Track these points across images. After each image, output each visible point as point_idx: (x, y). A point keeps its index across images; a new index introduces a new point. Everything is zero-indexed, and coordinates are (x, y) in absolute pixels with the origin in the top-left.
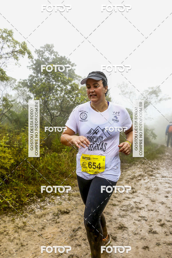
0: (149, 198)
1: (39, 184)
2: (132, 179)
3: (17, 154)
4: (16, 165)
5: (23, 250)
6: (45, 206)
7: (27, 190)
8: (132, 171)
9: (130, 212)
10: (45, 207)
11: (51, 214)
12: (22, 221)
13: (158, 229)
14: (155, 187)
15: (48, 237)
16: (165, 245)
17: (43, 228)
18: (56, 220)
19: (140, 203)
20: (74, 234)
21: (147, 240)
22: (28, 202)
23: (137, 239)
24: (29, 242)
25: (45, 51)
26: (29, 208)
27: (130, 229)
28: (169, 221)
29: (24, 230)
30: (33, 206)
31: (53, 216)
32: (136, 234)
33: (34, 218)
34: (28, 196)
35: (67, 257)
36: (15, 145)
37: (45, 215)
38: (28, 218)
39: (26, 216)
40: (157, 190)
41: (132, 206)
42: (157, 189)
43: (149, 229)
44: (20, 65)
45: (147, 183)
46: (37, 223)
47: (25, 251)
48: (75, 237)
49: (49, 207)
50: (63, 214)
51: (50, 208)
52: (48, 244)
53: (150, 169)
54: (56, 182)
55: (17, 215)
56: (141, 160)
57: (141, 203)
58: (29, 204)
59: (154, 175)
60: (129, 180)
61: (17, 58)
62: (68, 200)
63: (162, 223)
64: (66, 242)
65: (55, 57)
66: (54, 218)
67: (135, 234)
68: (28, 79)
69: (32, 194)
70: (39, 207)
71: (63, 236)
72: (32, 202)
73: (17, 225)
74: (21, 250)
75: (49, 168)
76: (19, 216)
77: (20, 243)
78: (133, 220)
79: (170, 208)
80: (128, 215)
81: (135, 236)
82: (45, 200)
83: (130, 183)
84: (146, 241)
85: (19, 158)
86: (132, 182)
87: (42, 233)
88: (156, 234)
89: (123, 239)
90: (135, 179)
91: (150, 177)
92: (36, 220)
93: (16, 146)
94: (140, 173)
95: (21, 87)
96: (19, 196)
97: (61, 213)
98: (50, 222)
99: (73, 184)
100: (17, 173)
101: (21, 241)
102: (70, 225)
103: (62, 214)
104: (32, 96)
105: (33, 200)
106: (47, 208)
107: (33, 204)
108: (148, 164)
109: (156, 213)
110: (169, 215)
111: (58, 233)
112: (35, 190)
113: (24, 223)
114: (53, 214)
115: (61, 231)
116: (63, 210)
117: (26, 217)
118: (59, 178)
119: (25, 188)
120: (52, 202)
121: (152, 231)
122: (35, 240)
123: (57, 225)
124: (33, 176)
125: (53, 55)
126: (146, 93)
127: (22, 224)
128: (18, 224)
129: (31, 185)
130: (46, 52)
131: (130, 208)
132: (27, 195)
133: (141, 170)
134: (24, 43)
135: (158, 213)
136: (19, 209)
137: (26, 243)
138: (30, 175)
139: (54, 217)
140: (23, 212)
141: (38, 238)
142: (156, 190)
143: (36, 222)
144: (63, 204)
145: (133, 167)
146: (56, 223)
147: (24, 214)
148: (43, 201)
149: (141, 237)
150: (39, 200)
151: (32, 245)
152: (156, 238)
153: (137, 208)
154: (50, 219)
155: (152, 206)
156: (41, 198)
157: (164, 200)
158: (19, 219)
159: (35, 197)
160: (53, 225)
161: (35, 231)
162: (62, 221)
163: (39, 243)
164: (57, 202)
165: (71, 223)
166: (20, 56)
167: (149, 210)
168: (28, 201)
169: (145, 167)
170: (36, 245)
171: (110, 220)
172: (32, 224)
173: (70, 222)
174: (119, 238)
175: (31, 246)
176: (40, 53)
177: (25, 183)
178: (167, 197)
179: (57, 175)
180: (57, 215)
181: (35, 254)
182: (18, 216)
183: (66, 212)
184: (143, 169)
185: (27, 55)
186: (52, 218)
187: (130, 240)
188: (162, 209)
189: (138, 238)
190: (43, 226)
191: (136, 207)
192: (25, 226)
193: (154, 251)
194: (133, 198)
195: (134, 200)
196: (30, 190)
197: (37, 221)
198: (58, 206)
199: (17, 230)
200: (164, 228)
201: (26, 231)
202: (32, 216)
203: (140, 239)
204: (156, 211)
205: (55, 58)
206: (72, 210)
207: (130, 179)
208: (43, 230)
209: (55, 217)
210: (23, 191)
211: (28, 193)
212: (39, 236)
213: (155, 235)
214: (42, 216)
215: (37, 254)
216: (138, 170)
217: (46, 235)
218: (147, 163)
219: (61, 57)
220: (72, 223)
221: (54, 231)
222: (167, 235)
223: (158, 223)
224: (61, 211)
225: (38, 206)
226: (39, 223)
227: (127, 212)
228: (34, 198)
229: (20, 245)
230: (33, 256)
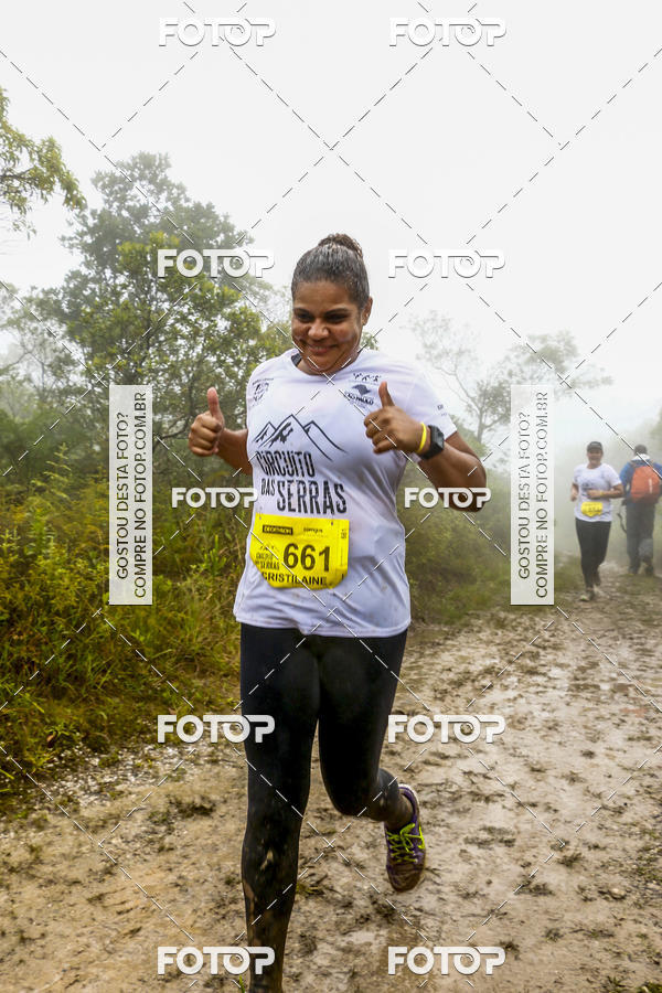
0: (522, 759)
1: (97, 699)
2: (459, 684)
3: (11, 578)
4: (8, 621)
5: (26, 957)
6: (118, 783)
7: (48, 721)
8: (460, 653)
9: (448, 810)
10: (118, 788)
11: (139, 817)
12: (26, 844)
13: (555, 877)
14: (545, 715)
15: (127, 906)
16: (580, 935)
17: (108, 872)
18: (162, 838)
19: (485, 777)
20: (230, 895)
21: (511, 920)
22: (49, 769)
23: (474, 915)
24: (52, 924)
25: (134, 180)
26: (55, 793)
27: (446, 877)
28: (596, 847)
29: (33, 877)
30: (69, 784)
31: (149, 822)
32: (468, 894)
33: (75, 832)
34: (51, 744)
35: (201, 983)
36: (5, 545)
37: (118, 817)
38: (51, 830)
39: (42, 824)
40: (554, 727)
41: (454, 789)
42: (551, 724)
43: (519, 876)
44: (35, 232)
45: (515, 699)
46: (84, 849)
47: (33, 963)
48: (233, 907)
49: (136, 790)
50: (189, 816)
51: (138, 793)
52: (126, 934)
53: (529, 647)
54: (163, 690)
55: (4, 818)
56: (494, 610)
57: (490, 778)
58: (52, 776)
59: (543, 670)
60: (445, 686)
61: (19, 204)
62: (208, 762)
63: (569, 854)
64: (197, 925)
65: (173, 204)
66: (154, 832)
67: (467, 896)
68: (63, 288)
69: (69, 738)
70: (96, 788)
71: (186, 903)
72: (68, 767)
73: (6, 859)
74: (16, 958)
75: (136, 635)
76: (15, 824)
77: (13, 931)
78: (461, 840)
79: (599, 796)
80: (442, 824)
81: (466, 903)
82: (118, 761)
83: (448, 699)
84: (508, 923)
85: (20, 595)
86: (457, 696)
87: (103, 888)
88: (545, 894)
89: (418, 913)
90: (469, 687)
91: (527, 676)
92: (82, 838)
93: (9, 549)
94: (488, 662)
95: (33, 318)
96: (16, 742)
97: (181, 811)
98: (138, 845)
99: (229, 700)
100: (11, 654)
101: (18, 921)
102: (215, 860)
103: (183, 818)
104: (77, 352)
105: (73, 760)
106: (126, 792)
107: (70, 777)
108: (520, 629)
109: (546, 815)
110: (596, 824)
111: (166, 889)
112: (81, 721)
113: (32, 850)
114: (150, 818)
115: (180, 882)
116: (187, 800)
117: (40, 825)
118: (176, 677)
119: (40, 713)
120: (145, 769)
121: (532, 887)
122: (73, 919)
123: (162, 857)
124: (71, 666)
125: (164, 196)
126: (517, 357)
127: (28, 856)
128: (9, 855)
129: (64, 701)
130: (137, 184)
131: (448, 795)
132: (49, 739)
133: (494, 649)
134: (51, 145)
135: (556, 816)
136: (15, 794)
137: (41, 929)
138: (61, 660)
139: (153, 829)
140: (29, 809)
141: (89, 909)
142: (550, 728)
143: (80, 845)
144: (188, 777)
145: (462, 638)
146: (161, 849)
147: (34, 816)
148: (112, 764)
149: (488, 907)
150: (96, 761)
151: (62, 936)
152: (547, 912)
153: (476, 796)
154: (136, 836)
155: (533, 789)
156: (102, 753)
157: (580, 765)
158: (12, 834)
159: (80, 749)
160: (147, 857)
161: (76, 882)
162: (182, 842)
163: (89, 929)
164: (163, 769)
165: (220, 853)
166: (33, 196)
167: (520, 804)
168: (51, 765)
169: (508, 639)
170: (79, 939)
171: (371, 839)
172: (63, 855)
173: (215, 848)
174: (403, 909)
175: (59, 942)
176: (115, 186)
177: (40, 695)
178: (590, 754)
179: (168, 665)
180: (166, 820)
181: (73, 974)
182: (11, 822)
183: (202, 807)
184: (500, 647)
185: (59, 193)
186: (146, 832)
187: (447, 918)
188: (569, 800)
189: (478, 911)
190: (107, 862)
191: (472, 792)
192: (38, 861)
193: (536, 960)
194: (459, 756)
195: (464, 765)
196: (61, 722)
197: (86, 843)
198: (171, 786)
199: (6, 877)
200: (579, 872)
201: (41, 881)
202: (64, 822)
203: (485, 913)
204: (548, 808)
205: (171, 208)
206: (225, 802)
207: (452, 682)
208: (107, 877)
209: (157, 828)
210: (34, 724)
211: (51, 733)
212: (90, 901)
213: (542, 899)
214: (105, 822)
215: (81, 973)
216: (483, 652)
217: (118, 898)
218: (514, 624)
219: (198, 206)
220: (224, 850)
221: (150, 881)
222: (586, 899)
223: (557, 855)
224: (179, 804)
225: (91, 782)
226: (92, 850)
227: (435, 812)
228: (73, 752)
229: (15, 939)
230: (67, 981)
